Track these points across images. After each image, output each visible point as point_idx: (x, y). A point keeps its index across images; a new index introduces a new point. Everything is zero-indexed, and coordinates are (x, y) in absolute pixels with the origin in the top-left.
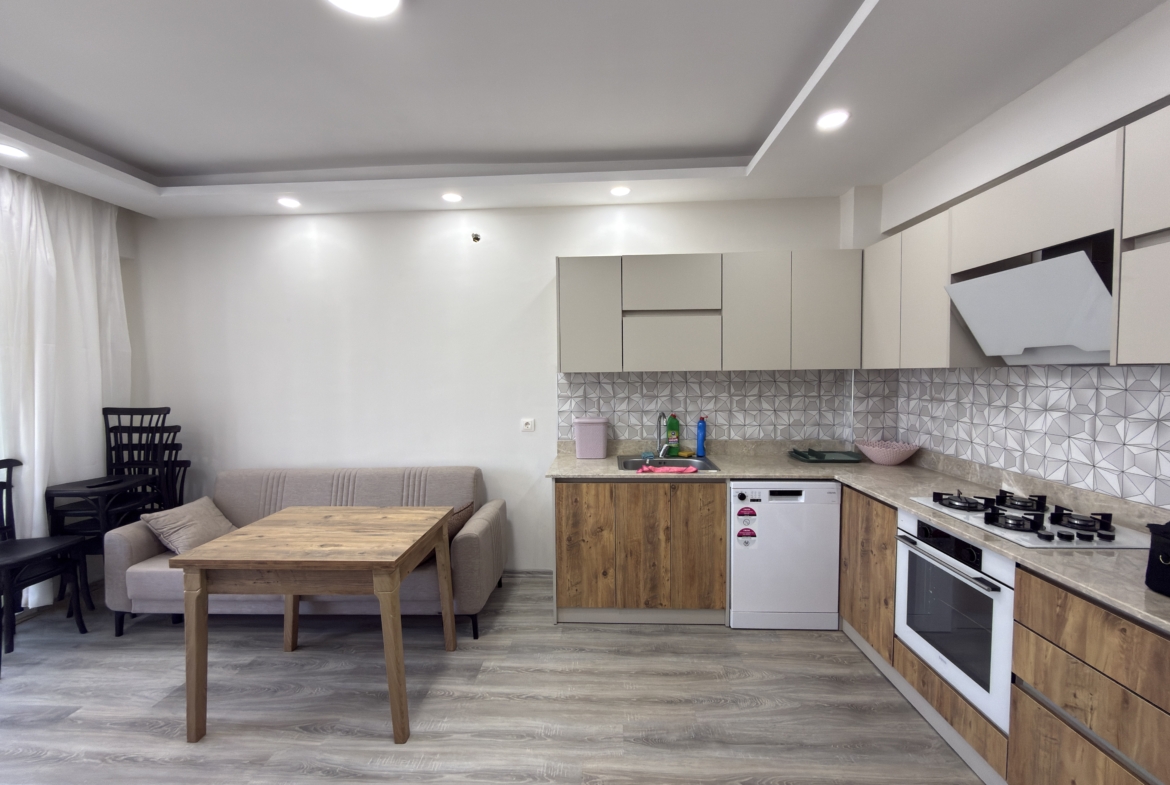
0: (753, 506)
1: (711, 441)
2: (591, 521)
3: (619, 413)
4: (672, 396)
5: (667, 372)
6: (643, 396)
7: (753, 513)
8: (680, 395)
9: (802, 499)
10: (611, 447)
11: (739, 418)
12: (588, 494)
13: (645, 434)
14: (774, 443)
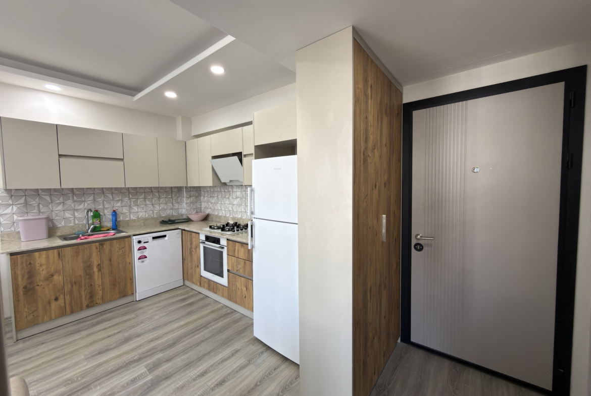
0: (145, 245)
1: (120, 221)
2: (43, 273)
4: (94, 200)
5: (90, 188)
6: (74, 201)
7: (145, 248)
8: (100, 200)
9: (166, 238)
10: (51, 232)
11: (135, 209)
12: (40, 259)
13: (77, 222)
14: (153, 218)
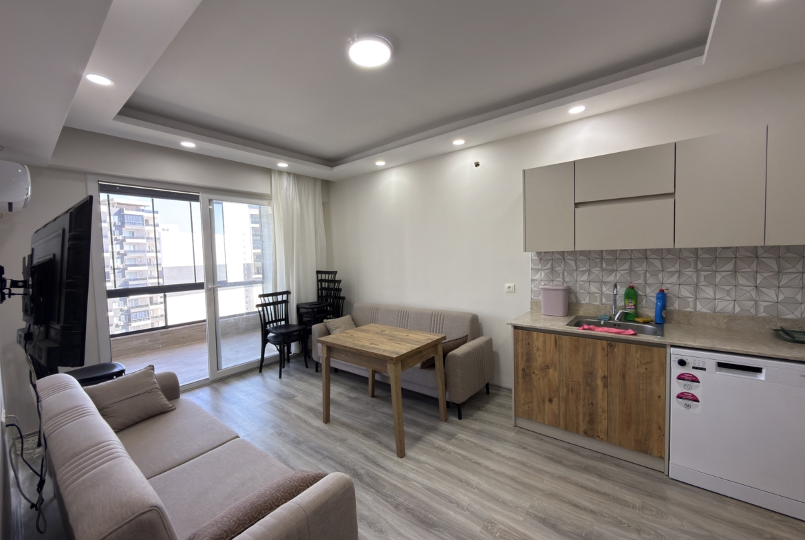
0: (696, 373)
1: (673, 311)
2: (540, 360)
3: (581, 283)
4: (631, 270)
5: (626, 250)
6: (603, 270)
7: (695, 380)
8: (640, 269)
9: (762, 377)
11: (709, 292)
12: (538, 341)
13: (604, 301)
14: (754, 319)
